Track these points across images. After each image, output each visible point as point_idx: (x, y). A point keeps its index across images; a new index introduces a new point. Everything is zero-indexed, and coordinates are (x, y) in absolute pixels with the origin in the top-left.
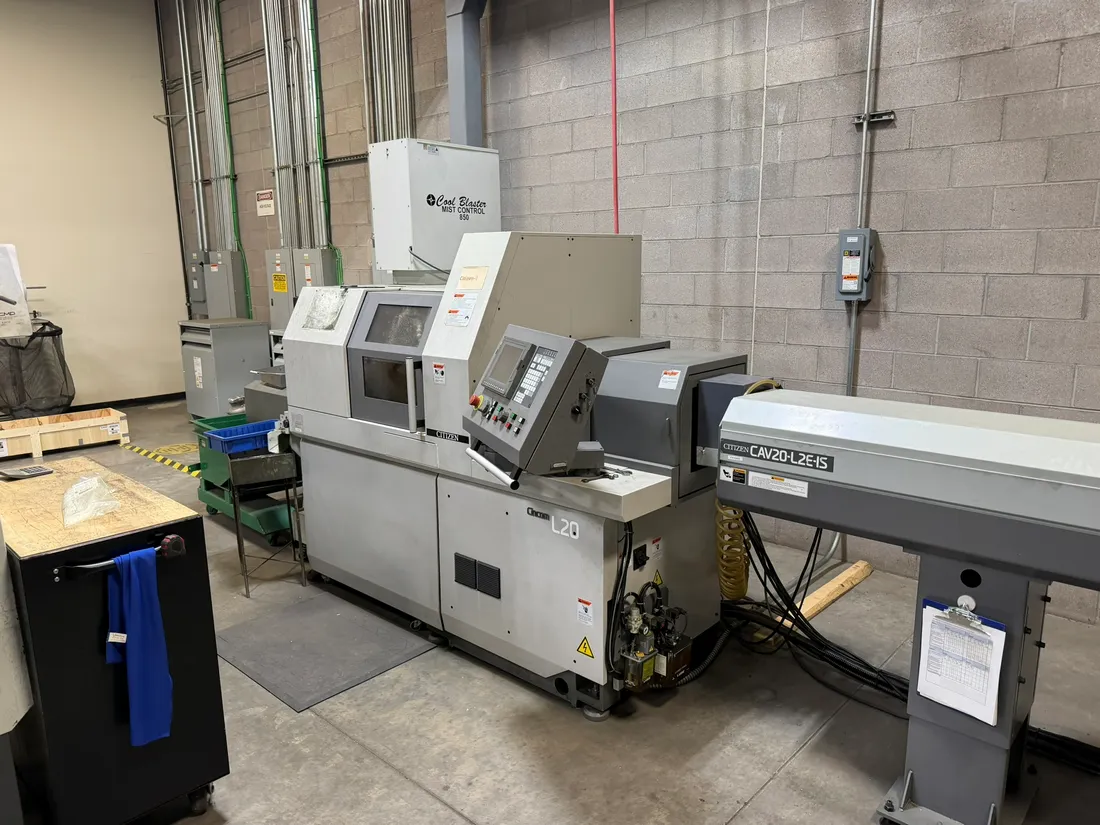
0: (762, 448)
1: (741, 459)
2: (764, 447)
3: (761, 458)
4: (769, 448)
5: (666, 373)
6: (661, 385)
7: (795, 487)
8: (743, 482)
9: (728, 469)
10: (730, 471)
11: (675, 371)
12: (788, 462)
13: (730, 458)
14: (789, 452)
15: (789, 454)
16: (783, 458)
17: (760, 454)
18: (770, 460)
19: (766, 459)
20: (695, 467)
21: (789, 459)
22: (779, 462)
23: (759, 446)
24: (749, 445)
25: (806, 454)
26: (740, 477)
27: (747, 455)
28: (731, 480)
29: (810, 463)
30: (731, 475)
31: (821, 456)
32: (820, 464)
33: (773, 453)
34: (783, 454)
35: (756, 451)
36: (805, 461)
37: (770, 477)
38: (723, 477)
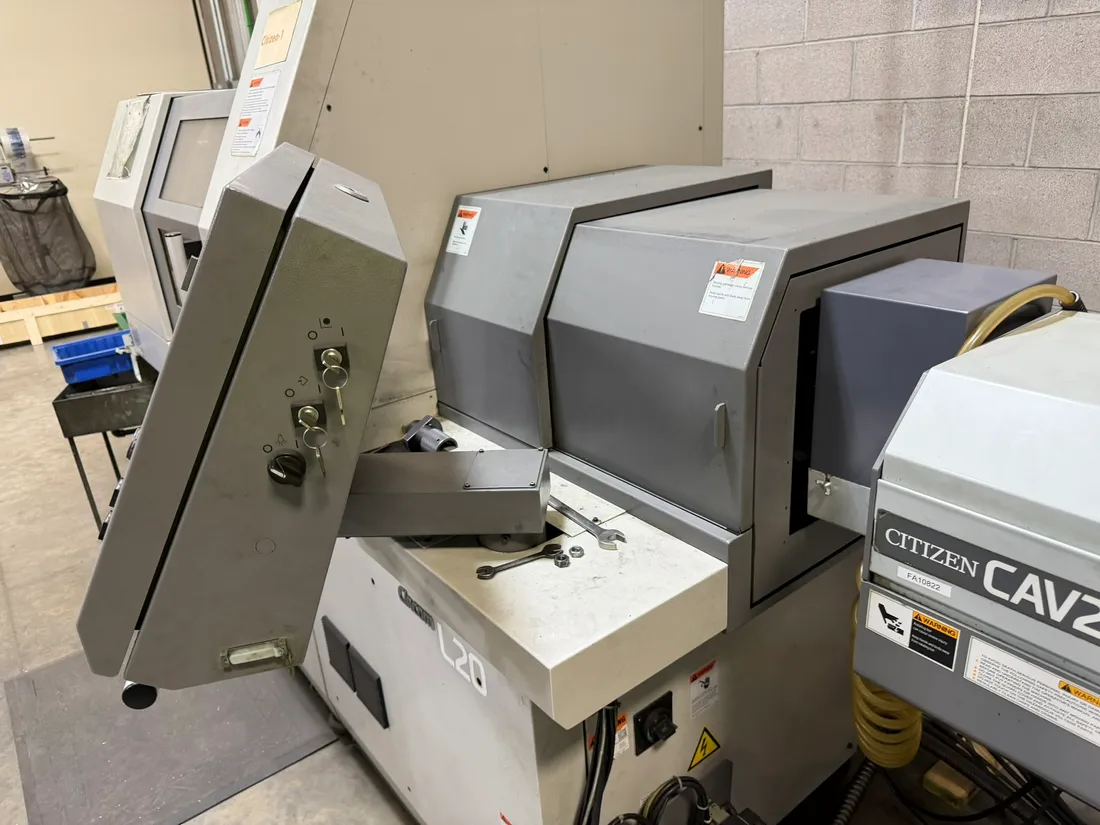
0: (1032, 580)
1: (945, 590)
2: (1043, 576)
3: (1026, 608)
4: (1063, 588)
5: (721, 271)
6: (710, 306)
8: (947, 661)
9: (893, 607)
10: (905, 616)
11: (747, 264)
13: (903, 573)
17: (1020, 595)
18: (1066, 625)
19: (1047, 620)
20: (800, 517)
23: (1024, 570)
24: (983, 556)
26: (938, 645)
27: (974, 585)
28: (904, 641)
30: (907, 628)
35: (1006, 582)
37: (1054, 681)
38: (876, 623)
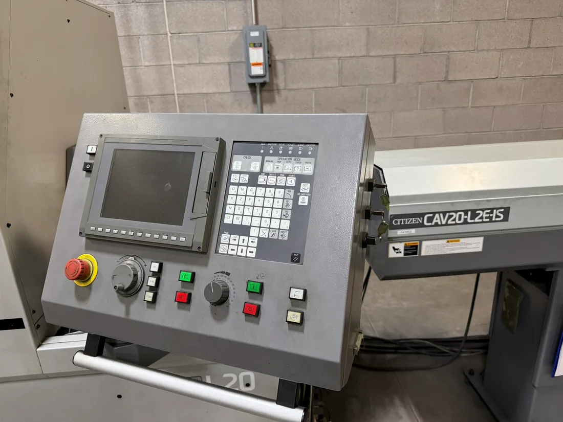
1: (413, 231)
2: (439, 213)
3: (436, 225)
4: (444, 213)
7: (471, 244)
8: (416, 253)
9: (397, 245)
10: (401, 246)
12: (466, 222)
13: (400, 233)
14: (466, 212)
15: (466, 214)
16: (460, 219)
17: (435, 221)
18: (447, 224)
19: (442, 225)
21: (466, 220)
22: (456, 224)
23: (434, 213)
24: (422, 215)
25: (483, 210)
26: (412, 250)
27: (422, 225)
28: (402, 255)
29: (486, 218)
30: (402, 250)
31: (497, 209)
32: (497, 216)
33: (450, 217)
34: (460, 216)
35: (430, 220)
36: (482, 218)
37: (444, 241)
38: (392, 254)
